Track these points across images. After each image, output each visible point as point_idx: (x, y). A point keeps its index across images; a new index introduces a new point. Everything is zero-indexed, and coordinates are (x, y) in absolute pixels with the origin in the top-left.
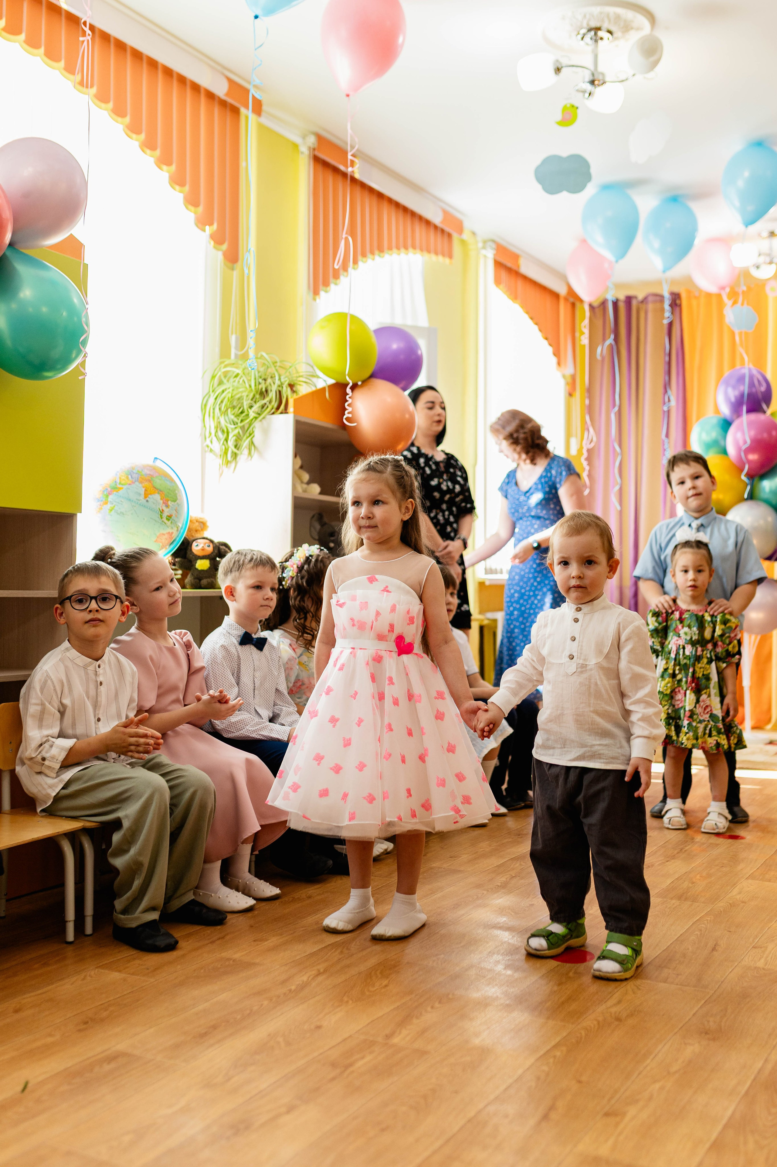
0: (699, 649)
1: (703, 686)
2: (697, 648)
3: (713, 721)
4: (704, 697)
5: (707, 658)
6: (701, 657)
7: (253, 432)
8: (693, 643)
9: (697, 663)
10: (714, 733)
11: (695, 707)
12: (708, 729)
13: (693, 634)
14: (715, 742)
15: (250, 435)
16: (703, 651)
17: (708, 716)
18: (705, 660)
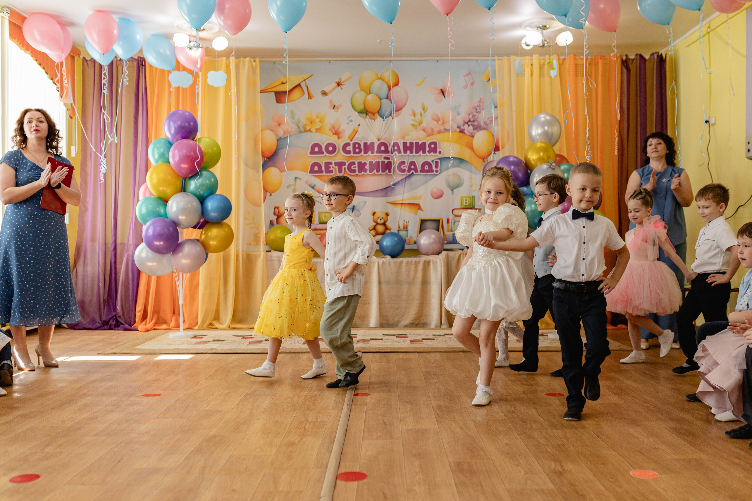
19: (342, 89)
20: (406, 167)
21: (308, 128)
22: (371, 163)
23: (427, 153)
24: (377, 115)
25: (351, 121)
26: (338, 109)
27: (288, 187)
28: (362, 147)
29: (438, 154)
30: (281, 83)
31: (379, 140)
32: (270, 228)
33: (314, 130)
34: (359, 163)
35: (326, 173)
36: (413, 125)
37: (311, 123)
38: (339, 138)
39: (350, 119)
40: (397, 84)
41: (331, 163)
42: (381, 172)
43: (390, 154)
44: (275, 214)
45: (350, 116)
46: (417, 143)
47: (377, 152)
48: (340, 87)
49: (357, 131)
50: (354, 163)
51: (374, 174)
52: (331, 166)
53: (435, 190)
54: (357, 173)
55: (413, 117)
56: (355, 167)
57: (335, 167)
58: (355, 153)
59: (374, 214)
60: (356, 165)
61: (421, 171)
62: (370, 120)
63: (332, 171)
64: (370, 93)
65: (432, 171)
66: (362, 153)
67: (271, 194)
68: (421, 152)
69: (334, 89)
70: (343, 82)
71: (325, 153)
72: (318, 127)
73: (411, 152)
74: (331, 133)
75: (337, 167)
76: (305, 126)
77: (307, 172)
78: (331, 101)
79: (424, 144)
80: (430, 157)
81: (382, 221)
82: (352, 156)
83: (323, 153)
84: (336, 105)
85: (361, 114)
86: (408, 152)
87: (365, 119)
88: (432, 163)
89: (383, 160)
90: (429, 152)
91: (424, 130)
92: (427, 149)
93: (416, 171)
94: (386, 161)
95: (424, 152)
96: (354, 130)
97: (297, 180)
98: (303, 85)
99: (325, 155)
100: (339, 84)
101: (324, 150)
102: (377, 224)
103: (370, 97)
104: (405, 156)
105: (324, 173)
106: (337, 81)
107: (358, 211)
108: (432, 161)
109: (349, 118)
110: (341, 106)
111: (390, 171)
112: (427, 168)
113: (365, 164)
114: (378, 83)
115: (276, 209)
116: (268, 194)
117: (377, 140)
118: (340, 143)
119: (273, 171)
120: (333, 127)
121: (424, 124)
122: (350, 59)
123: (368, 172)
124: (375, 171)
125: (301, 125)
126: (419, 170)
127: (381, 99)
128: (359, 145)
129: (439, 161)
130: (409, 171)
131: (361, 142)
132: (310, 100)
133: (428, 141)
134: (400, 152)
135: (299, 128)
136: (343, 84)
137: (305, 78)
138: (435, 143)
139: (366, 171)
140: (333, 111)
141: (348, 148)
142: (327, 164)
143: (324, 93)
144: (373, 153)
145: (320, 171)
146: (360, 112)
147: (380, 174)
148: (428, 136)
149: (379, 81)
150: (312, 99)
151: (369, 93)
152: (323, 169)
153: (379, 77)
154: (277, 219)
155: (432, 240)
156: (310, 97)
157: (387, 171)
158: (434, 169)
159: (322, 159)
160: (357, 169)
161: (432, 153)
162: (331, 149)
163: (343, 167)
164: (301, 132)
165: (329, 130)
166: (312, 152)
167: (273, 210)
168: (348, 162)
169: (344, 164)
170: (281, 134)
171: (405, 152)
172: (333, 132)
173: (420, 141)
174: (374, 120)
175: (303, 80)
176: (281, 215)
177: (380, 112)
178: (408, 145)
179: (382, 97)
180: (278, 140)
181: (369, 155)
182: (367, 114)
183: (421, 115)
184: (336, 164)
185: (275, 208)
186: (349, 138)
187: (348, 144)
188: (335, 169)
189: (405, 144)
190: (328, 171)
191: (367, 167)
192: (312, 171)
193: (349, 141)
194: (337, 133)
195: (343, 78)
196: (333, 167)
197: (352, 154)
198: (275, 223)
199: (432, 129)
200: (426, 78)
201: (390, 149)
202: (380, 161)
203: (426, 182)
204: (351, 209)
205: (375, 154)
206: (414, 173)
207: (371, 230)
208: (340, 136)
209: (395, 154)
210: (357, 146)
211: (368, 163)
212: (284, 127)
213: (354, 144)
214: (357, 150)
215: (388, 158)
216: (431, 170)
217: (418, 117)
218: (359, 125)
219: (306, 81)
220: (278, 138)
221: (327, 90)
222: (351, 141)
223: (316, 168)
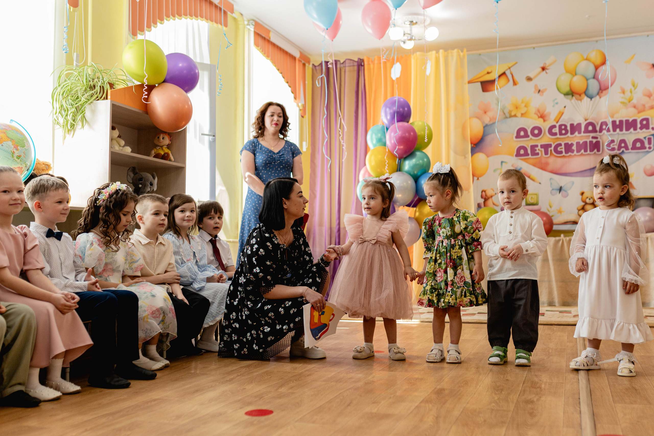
0: (453, 240)
1: (458, 264)
2: (451, 240)
3: (466, 287)
4: (459, 271)
5: (459, 245)
6: (454, 245)
7: (85, 110)
8: (448, 237)
9: (452, 249)
10: (468, 294)
11: (454, 278)
12: (464, 292)
13: (447, 231)
14: (469, 300)
15: (82, 112)
16: (455, 241)
17: (462, 283)
18: (457, 247)
19: (546, 73)
20: (616, 145)
21: (513, 114)
22: (578, 143)
23: (638, 130)
24: (583, 95)
25: (557, 103)
26: (543, 92)
27: (495, 171)
28: (569, 128)
29: (650, 130)
30: (486, 72)
31: (586, 120)
32: (478, 210)
33: (519, 115)
34: (566, 145)
35: (532, 155)
36: (623, 103)
37: (517, 108)
38: (544, 121)
39: (556, 101)
40: (604, 63)
41: (537, 146)
42: (588, 152)
43: (598, 133)
44: (482, 197)
45: (556, 99)
46: (627, 121)
47: (584, 132)
48: (544, 72)
49: (563, 113)
50: (560, 145)
51: (582, 155)
52: (537, 149)
53: (648, 167)
54: (564, 154)
55: (622, 95)
56: (562, 148)
57: (540, 149)
58: (561, 134)
59: (582, 194)
60: (563, 146)
61: (632, 149)
62: (576, 101)
63: (538, 154)
64: (576, 74)
65: (645, 148)
66: (569, 134)
67: (478, 179)
68: (632, 130)
69: (539, 73)
70: (547, 67)
71: (531, 136)
72: (523, 112)
73: (621, 130)
74: (537, 117)
75: (543, 150)
76: (510, 112)
77: (513, 156)
78: (536, 86)
79: (635, 121)
80: (642, 134)
81: (591, 201)
82: (557, 138)
83: (528, 136)
84: (541, 89)
85: (567, 96)
86: (618, 130)
87: (571, 100)
88: (644, 140)
89: (591, 139)
90: (641, 128)
91: (635, 107)
92: (639, 126)
93: (627, 148)
94: (594, 141)
95: (635, 129)
96: (560, 112)
97: (504, 164)
98: (508, 73)
99: (531, 139)
100: (543, 69)
101: (529, 133)
102: (586, 203)
103: (576, 79)
104: (614, 135)
105: (530, 156)
106: (542, 65)
107: (566, 191)
108: (645, 138)
109: (554, 100)
110: (546, 90)
111: (598, 151)
112: (638, 145)
113: (572, 145)
114: (584, 64)
115: (484, 193)
116: (475, 178)
117: (584, 120)
118: (545, 126)
119: (480, 156)
120: (539, 111)
121: (634, 101)
122: (555, 43)
123: (575, 152)
124: (583, 151)
125: (506, 111)
126: (630, 146)
127: (587, 80)
128: (566, 126)
129: (652, 137)
130: (619, 149)
131: (568, 123)
132: (515, 87)
133: (639, 118)
134: (608, 130)
135: (504, 114)
136: (548, 68)
137: (510, 66)
138: (647, 120)
139: (573, 151)
140: (538, 95)
141: (554, 131)
142: (533, 147)
143: (529, 79)
144: (580, 133)
145: (526, 154)
146: (566, 94)
147: (588, 154)
148: (639, 112)
149: (585, 62)
150: (518, 86)
151: (574, 74)
152: (529, 152)
153: (585, 57)
154: (484, 202)
155: (647, 218)
156: (515, 83)
157: (596, 150)
158: (647, 145)
159: (528, 143)
160: (563, 150)
161: (644, 130)
162: (536, 132)
163: (549, 149)
164: (506, 117)
165: (535, 114)
166: (518, 136)
167: (480, 194)
168: (554, 143)
169: (550, 146)
170: (487, 120)
171: (614, 130)
172: (538, 115)
173: (631, 117)
174: (581, 100)
175: (507, 68)
176: (488, 198)
177: (587, 92)
178: (618, 123)
179: (588, 77)
180: (484, 127)
181: (576, 136)
182: (573, 96)
183: (631, 92)
184: (542, 146)
185: (482, 192)
186: (555, 120)
187: (554, 127)
188: (541, 151)
189: (614, 122)
190: (534, 153)
191: (574, 148)
192: (518, 155)
193: (554, 123)
194: (542, 117)
195: (548, 63)
196: (539, 150)
197: (558, 136)
198: (482, 205)
199: (644, 106)
200: (634, 55)
201: (598, 128)
202: (588, 141)
203: (638, 159)
204: (557, 190)
205: (582, 134)
206: (625, 151)
207: (579, 210)
208: (546, 118)
209: (604, 133)
210: (563, 127)
211: (575, 144)
212: (490, 114)
213: (560, 126)
214: (564, 132)
215: (596, 138)
216: (643, 147)
217: (628, 94)
218: (565, 107)
219: (511, 69)
220: (484, 125)
221: (531, 76)
222: (557, 123)
223: (522, 152)
